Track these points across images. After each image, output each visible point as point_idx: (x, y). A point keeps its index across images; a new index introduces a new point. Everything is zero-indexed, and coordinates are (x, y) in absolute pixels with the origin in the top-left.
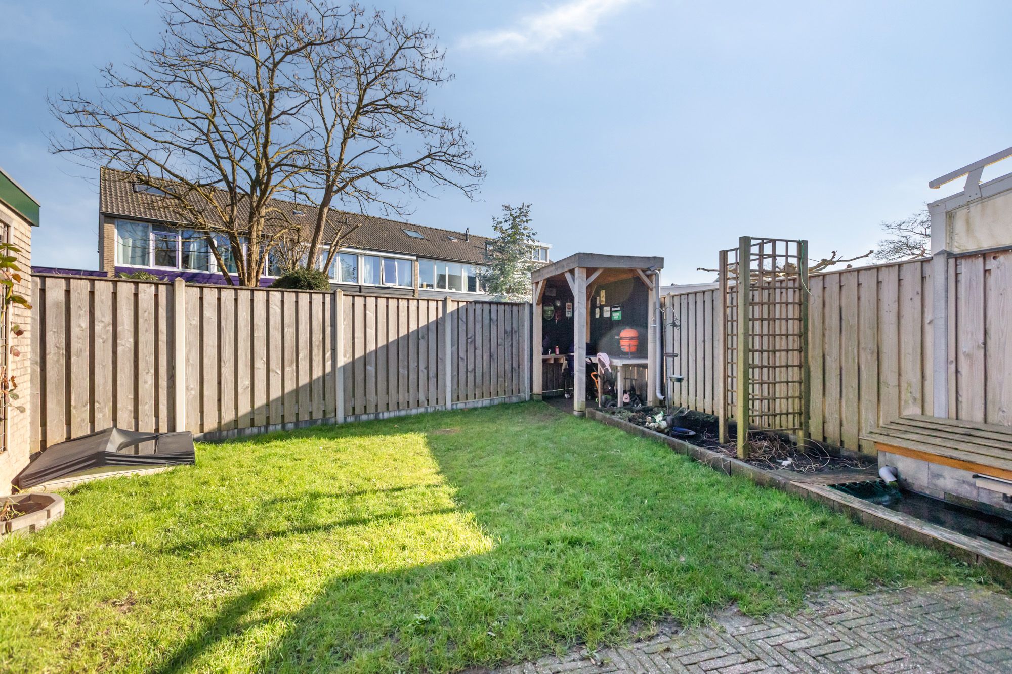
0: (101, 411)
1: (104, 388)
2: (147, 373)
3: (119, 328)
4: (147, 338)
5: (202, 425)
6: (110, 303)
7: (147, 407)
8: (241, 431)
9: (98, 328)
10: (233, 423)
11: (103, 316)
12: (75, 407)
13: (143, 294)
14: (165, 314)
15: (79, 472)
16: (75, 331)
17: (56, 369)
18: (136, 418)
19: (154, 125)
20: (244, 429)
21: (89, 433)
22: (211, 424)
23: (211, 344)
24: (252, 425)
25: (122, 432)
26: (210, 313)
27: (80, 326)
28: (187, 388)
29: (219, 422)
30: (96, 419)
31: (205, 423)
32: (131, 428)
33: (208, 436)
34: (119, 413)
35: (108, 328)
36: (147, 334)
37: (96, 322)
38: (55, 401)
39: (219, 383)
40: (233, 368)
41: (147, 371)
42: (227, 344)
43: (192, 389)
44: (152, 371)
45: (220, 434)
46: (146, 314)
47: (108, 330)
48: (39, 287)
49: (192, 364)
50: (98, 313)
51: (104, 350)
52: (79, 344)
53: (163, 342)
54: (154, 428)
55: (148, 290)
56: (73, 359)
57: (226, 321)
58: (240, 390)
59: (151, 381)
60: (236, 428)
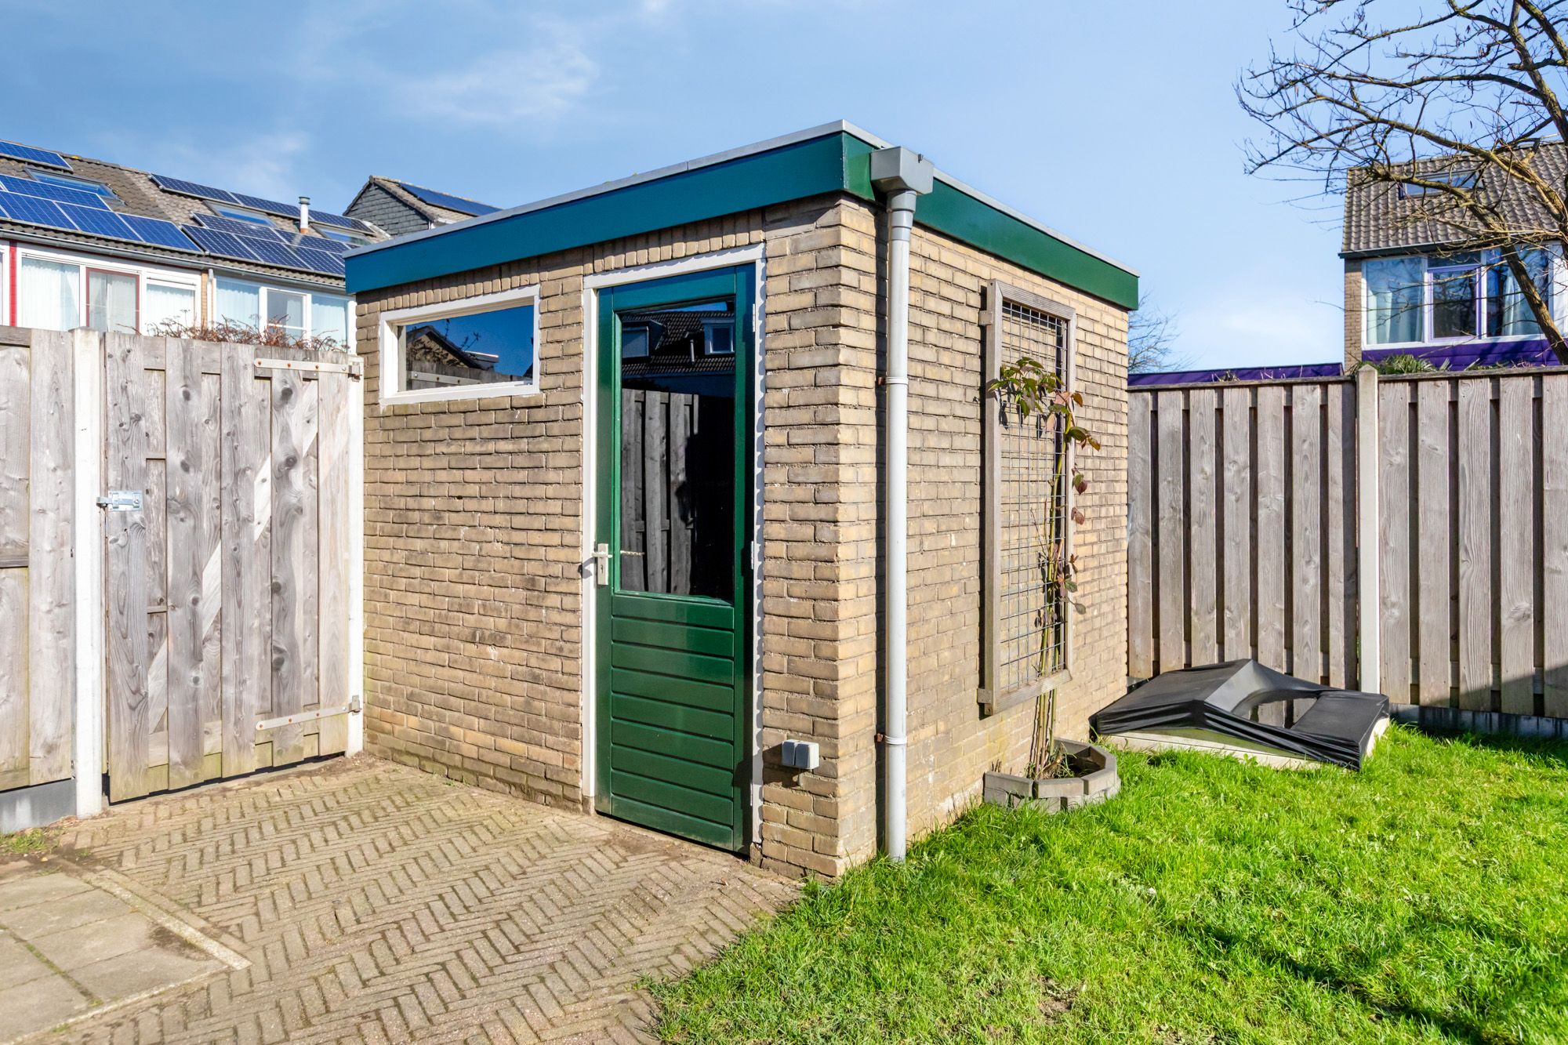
0: (1233, 626)
1: (1239, 584)
2: (1308, 563)
3: (1261, 475)
4: (1306, 492)
5: (1415, 687)
6: (1247, 428)
7: (1307, 630)
8: (1507, 720)
9: (1228, 475)
10: (1488, 696)
11: (1237, 452)
12: (1196, 614)
13: (1300, 407)
14: (1339, 445)
15: (1170, 729)
16: (1196, 479)
17: (1171, 544)
18: (1289, 647)
19: (1406, 55)
20: (1518, 717)
21: (1216, 661)
22: (1436, 688)
23: (1435, 506)
24: (1539, 710)
25: (1263, 671)
26: (1434, 439)
27: (1203, 471)
28: (1384, 602)
29: (1455, 689)
30: (1226, 639)
31: (1422, 685)
32: (1280, 666)
33: (1429, 715)
34: (1262, 634)
35: (1243, 475)
36: (1307, 485)
37: (1226, 465)
38: (1170, 598)
39: (1455, 598)
40: (1487, 566)
41: (1307, 559)
42: (1474, 509)
43: (1393, 605)
44: (1317, 559)
45: (1456, 717)
46: (1306, 446)
47: (1244, 478)
48: (1151, 408)
49: (1394, 550)
50: (1228, 448)
51: (1237, 515)
52: (1204, 504)
53: (1336, 501)
54: (1321, 673)
55: (1309, 398)
56: (1194, 528)
57: (1470, 454)
58: (1506, 621)
59: (1314, 579)
60: (1496, 708)
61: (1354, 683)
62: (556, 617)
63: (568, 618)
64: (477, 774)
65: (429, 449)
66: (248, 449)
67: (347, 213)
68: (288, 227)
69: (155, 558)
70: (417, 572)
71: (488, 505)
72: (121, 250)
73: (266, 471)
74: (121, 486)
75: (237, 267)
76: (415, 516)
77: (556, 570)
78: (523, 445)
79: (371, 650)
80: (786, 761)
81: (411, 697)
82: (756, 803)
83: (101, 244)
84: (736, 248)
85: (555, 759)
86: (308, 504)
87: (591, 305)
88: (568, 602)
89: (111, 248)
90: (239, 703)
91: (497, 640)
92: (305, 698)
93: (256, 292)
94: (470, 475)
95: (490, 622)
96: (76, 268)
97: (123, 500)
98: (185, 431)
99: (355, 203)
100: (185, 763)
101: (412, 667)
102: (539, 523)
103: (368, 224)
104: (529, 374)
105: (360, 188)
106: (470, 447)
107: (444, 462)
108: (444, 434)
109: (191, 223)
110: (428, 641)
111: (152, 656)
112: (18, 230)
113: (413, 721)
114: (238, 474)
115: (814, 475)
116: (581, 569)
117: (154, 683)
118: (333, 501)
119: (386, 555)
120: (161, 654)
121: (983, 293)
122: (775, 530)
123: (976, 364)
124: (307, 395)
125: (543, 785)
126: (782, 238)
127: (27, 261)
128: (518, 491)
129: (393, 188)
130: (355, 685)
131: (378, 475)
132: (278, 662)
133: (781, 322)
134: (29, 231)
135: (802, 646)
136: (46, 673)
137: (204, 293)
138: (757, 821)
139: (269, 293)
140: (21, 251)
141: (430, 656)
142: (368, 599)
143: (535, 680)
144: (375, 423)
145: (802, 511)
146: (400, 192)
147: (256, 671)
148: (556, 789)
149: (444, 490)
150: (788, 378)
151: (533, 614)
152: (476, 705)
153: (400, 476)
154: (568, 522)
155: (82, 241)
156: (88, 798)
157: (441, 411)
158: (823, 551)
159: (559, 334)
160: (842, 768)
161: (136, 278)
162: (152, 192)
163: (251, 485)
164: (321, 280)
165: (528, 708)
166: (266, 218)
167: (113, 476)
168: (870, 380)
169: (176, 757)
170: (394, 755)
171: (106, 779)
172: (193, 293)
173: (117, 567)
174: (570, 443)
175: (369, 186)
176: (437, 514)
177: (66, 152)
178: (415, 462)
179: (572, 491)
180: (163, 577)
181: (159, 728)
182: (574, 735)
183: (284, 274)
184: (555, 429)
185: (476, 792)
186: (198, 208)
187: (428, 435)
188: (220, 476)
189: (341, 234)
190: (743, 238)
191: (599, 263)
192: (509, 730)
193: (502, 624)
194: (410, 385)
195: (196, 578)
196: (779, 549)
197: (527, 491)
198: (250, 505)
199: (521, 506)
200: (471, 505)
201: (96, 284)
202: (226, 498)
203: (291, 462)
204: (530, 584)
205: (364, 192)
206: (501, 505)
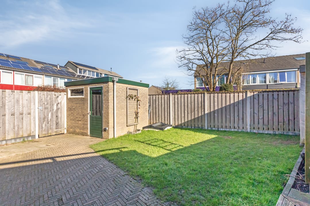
2: (166, 112)
3: (162, 104)
6: (161, 99)
9: (159, 104)
13: (165, 97)
15: (149, 128)
20: (183, 126)
23: (176, 107)
24: (185, 126)
26: (176, 100)
27: (157, 103)
29: (178, 124)
31: (175, 124)
33: (176, 127)
36: (166, 105)
39: (178, 115)
43: (173, 116)
45: (178, 127)
48: (152, 97)
50: (159, 101)
54: (167, 123)
57: (179, 102)
58: (182, 117)
59: (167, 114)
60: (181, 126)
61: (170, 124)
62: (86, 118)
63: (87, 118)
64: (78, 134)
65: (73, 102)
66: (53, 102)
67: (65, 66)
68: (56, 68)
69: (44, 113)
70: (72, 114)
71: (79, 108)
72: (30, 72)
73: (55, 104)
74: (40, 106)
75: (48, 74)
76: (72, 109)
77: (86, 114)
78: (83, 102)
79: (67, 122)
80: (105, 129)
81: (71, 127)
82: (103, 133)
83: (27, 71)
84: (101, 85)
85: (86, 132)
86: (60, 108)
87: (89, 89)
88: (87, 117)
89: (29, 72)
90: (53, 128)
91: (80, 121)
92: (60, 128)
93: (51, 78)
94: (77, 105)
95: (80, 119)
96: (23, 74)
97: (40, 108)
98: (47, 101)
99: (66, 64)
100: (47, 134)
101: (72, 124)
102: (84, 109)
103: (68, 68)
104: (83, 95)
105: (67, 62)
106: (77, 102)
107: (75, 103)
108: (75, 101)
109: (41, 68)
110: (73, 121)
111: (43, 123)
112: (14, 69)
113: (72, 129)
114: (52, 105)
115: (107, 105)
116: (88, 114)
117: (44, 126)
118: (63, 107)
119: (69, 113)
120: (44, 123)
121: (127, 88)
122: (104, 110)
123: (126, 94)
124: (60, 97)
125: (85, 134)
126: (105, 85)
127: (16, 73)
128: (82, 106)
129: (72, 63)
130: (65, 126)
131: (68, 105)
132: (57, 124)
133: (105, 92)
134: (16, 69)
135: (106, 120)
136: (32, 125)
137: (43, 78)
138: (103, 135)
139: (53, 78)
140: (15, 72)
141: (73, 123)
142: (67, 117)
143: (84, 124)
144: (67, 99)
145: (106, 108)
146: (73, 63)
147: (55, 125)
148: (86, 134)
149: (75, 106)
150: (105, 97)
151: (84, 118)
152: (78, 127)
153: (71, 105)
154: (87, 109)
155: (24, 71)
156: (37, 137)
157: (74, 98)
158: (108, 111)
159: (86, 92)
160: (109, 130)
161: (33, 76)
162: (35, 63)
163: (54, 106)
164: (61, 76)
165: (83, 127)
166: (52, 67)
167: (39, 105)
168: (113, 97)
169: (46, 133)
170: (70, 133)
171: (39, 135)
172: (41, 78)
173: (40, 114)
174: (87, 102)
175: (68, 62)
176: (74, 109)
177: (21, 57)
178: (72, 103)
179: (87, 106)
180: (45, 115)
181: (44, 130)
182: (88, 129)
183: (55, 75)
184: (86, 100)
185: (78, 136)
186: (42, 65)
187: (73, 101)
188: (50, 105)
189: (64, 69)
190: (102, 84)
191: (90, 85)
192: (82, 129)
193: (81, 119)
194: (71, 95)
195: (48, 115)
196: (105, 111)
197: (83, 106)
198: (54, 108)
199: (82, 108)
200: (78, 108)
201: (27, 77)
202: (51, 107)
203: (58, 104)
204: (83, 115)
205: (67, 63)
206: (81, 108)
